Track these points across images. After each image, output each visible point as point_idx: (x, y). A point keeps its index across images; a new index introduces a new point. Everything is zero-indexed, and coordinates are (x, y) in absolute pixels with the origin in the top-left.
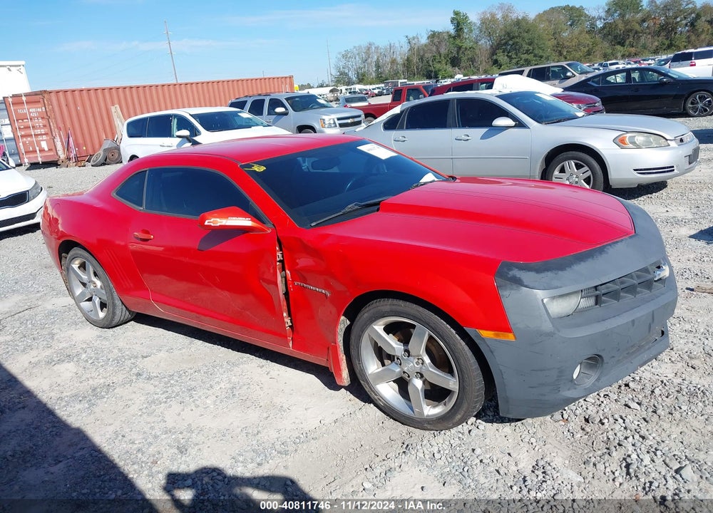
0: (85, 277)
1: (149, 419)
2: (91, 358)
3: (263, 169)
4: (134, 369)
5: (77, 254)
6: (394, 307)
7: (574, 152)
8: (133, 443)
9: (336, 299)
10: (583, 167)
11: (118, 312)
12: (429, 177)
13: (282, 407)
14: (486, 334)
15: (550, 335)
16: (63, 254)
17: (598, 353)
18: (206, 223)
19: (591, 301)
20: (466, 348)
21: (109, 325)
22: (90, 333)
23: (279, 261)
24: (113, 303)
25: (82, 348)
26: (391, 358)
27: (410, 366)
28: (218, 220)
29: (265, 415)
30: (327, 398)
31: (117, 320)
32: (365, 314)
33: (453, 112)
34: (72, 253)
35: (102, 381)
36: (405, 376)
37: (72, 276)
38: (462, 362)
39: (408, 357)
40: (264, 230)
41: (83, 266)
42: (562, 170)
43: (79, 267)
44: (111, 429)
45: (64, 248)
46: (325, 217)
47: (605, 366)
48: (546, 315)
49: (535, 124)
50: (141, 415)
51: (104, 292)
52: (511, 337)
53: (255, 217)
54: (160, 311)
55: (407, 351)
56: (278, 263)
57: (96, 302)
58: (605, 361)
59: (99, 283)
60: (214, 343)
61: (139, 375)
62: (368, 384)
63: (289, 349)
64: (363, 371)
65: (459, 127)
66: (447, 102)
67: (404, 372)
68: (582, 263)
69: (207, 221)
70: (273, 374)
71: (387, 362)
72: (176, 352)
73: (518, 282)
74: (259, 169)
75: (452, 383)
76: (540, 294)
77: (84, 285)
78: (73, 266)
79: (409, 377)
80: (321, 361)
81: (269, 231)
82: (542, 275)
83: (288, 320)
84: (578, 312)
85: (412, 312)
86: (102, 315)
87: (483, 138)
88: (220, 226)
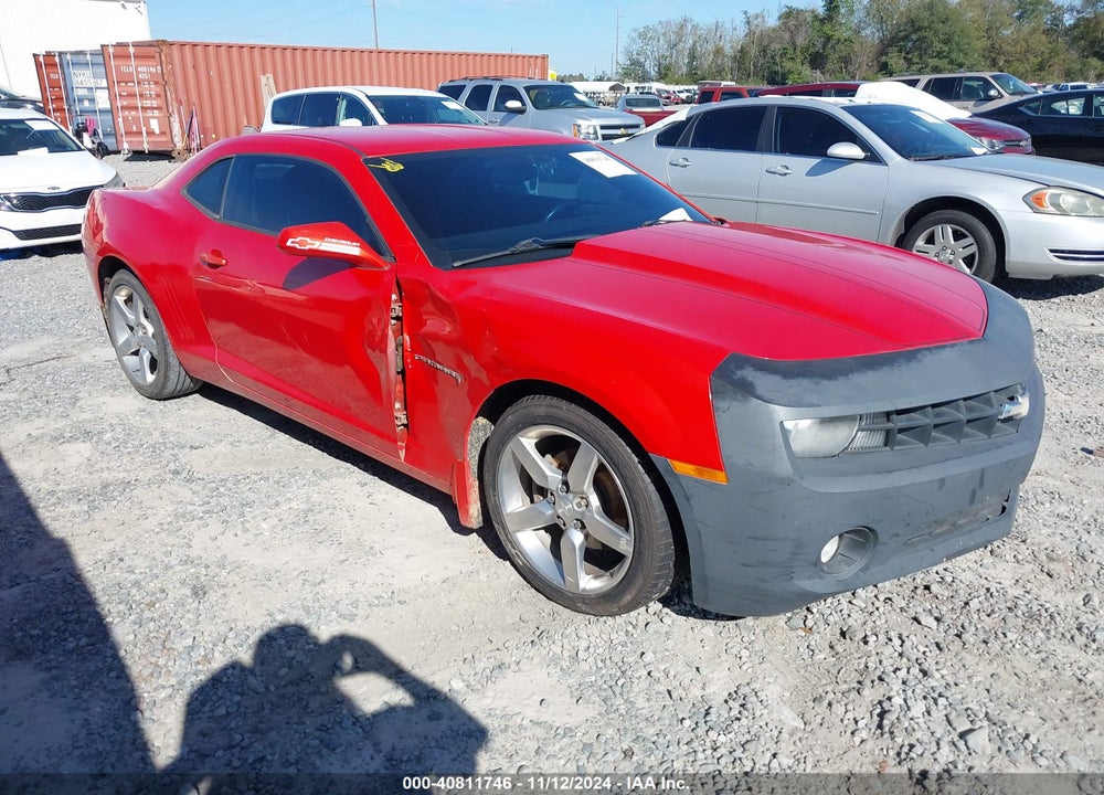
0: (131, 317)
1: (171, 540)
2: (117, 440)
3: (399, 167)
4: (172, 464)
5: (121, 279)
6: (551, 410)
7: (955, 212)
8: (132, 572)
9: (474, 386)
10: (965, 236)
11: (173, 376)
13: (372, 548)
14: (683, 469)
15: (787, 482)
16: (106, 279)
17: (870, 526)
18: (289, 244)
19: (878, 439)
20: (652, 488)
21: (159, 394)
22: (132, 402)
23: (397, 318)
24: (166, 361)
25: (111, 425)
26: (543, 492)
27: (568, 508)
28: (308, 240)
29: (342, 557)
30: (445, 543)
31: (170, 387)
32: (509, 417)
34: (117, 276)
35: (121, 476)
36: (560, 523)
37: (115, 313)
38: (642, 511)
39: (567, 492)
40: (376, 265)
41: (129, 300)
42: (930, 240)
43: (126, 302)
44: (108, 546)
45: (108, 268)
47: (879, 547)
48: (783, 449)
49: (899, 158)
50: (157, 533)
51: (154, 342)
52: (720, 478)
53: (371, 243)
54: (228, 382)
55: (565, 483)
56: (393, 322)
57: (145, 357)
58: (882, 537)
59: (150, 330)
60: (305, 441)
61: (176, 472)
62: (504, 529)
63: (399, 460)
64: (498, 507)
65: (776, 152)
66: (762, 109)
67: (559, 517)
69: (290, 240)
70: (378, 497)
71: (537, 497)
72: (244, 447)
73: (747, 389)
74: (391, 167)
75: (624, 544)
76: (780, 412)
77: (131, 328)
78: (117, 297)
79: (564, 525)
80: (441, 485)
81: (386, 268)
82: (793, 382)
83: (402, 418)
84: (846, 452)
85: (577, 420)
86: (150, 378)
87: (810, 173)
88: (310, 250)
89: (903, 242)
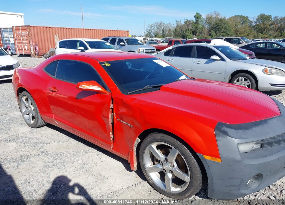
0: (27, 104)
1: (43, 175)
2: (24, 141)
3: (109, 65)
4: (41, 149)
5: (25, 94)
6: (162, 138)
7: (244, 73)
8: (33, 187)
9: (136, 129)
10: (247, 80)
11: (39, 122)
12: (183, 77)
13: (104, 177)
14: (207, 157)
15: (239, 162)
16: (20, 93)
17: (262, 173)
18: (80, 87)
19: (259, 146)
20: (196, 163)
21: (35, 126)
22: (26, 129)
23: (111, 108)
24: (37, 117)
25: (21, 136)
26: (158, 161)
27: (167, 167)
28: (85, 86)
29: (96, 180)
30: (126, 175)
31: (38, 125)
32: (148, 139)
33: (194, 51)
34: (23, 93)
35: (26, 153)
36: (164, 171)
37: (22, 103)
38: (193, 170)
39: (167, 162)
40: (105, 93)
41: (27, 100)
42: (238, 81)
43: (25, 100)
44: (24, 178)
45: (20, 91)
46: (135, 90)
47: (263, 179)
48: (238, 152)
49: (229, 60)
50: (39, 173)
51: (34, 112)
52: (219, 160)
53: (103, 86)
54: (57, 124)
55: (166, 159)
56: (110, 109)
57: (31, 116)
58: (264, 176)
59: (33, 108)
60: (79, 141)
61: (43, 152)
62: (146, 172)
63: (111, 149)
64: (144, 165)
65: (196, 58)
66: (192, 47)
67: (164, 169)
68: (257, 127)
69: (80, 86)
70: (103, 159)
71: (156, 163)
72: (62, 143)
73: (226, 133)
74: (107, 65)
75: (187, 179)
76: (236, 141)
77: (27, 108)
78: (23, 99)
79: (166, 172)
80: (125, 157)
81: (108, 94)
82: (238, 131)
83: (112, 136)
84: (252, 150)
85: (171, 141)
86: (32, 122)
87: (206, 63)
88: (86, 89)
89: (231, 81)
